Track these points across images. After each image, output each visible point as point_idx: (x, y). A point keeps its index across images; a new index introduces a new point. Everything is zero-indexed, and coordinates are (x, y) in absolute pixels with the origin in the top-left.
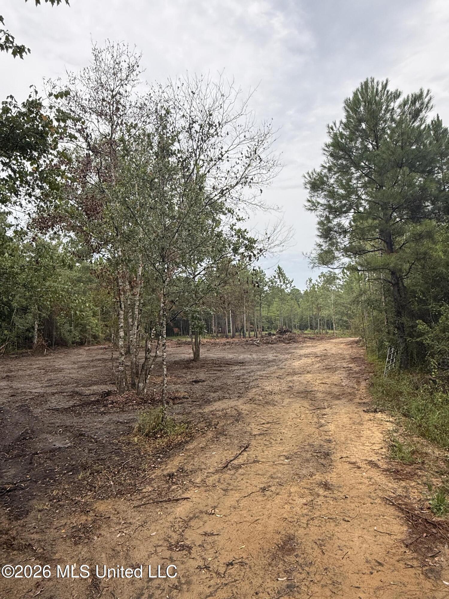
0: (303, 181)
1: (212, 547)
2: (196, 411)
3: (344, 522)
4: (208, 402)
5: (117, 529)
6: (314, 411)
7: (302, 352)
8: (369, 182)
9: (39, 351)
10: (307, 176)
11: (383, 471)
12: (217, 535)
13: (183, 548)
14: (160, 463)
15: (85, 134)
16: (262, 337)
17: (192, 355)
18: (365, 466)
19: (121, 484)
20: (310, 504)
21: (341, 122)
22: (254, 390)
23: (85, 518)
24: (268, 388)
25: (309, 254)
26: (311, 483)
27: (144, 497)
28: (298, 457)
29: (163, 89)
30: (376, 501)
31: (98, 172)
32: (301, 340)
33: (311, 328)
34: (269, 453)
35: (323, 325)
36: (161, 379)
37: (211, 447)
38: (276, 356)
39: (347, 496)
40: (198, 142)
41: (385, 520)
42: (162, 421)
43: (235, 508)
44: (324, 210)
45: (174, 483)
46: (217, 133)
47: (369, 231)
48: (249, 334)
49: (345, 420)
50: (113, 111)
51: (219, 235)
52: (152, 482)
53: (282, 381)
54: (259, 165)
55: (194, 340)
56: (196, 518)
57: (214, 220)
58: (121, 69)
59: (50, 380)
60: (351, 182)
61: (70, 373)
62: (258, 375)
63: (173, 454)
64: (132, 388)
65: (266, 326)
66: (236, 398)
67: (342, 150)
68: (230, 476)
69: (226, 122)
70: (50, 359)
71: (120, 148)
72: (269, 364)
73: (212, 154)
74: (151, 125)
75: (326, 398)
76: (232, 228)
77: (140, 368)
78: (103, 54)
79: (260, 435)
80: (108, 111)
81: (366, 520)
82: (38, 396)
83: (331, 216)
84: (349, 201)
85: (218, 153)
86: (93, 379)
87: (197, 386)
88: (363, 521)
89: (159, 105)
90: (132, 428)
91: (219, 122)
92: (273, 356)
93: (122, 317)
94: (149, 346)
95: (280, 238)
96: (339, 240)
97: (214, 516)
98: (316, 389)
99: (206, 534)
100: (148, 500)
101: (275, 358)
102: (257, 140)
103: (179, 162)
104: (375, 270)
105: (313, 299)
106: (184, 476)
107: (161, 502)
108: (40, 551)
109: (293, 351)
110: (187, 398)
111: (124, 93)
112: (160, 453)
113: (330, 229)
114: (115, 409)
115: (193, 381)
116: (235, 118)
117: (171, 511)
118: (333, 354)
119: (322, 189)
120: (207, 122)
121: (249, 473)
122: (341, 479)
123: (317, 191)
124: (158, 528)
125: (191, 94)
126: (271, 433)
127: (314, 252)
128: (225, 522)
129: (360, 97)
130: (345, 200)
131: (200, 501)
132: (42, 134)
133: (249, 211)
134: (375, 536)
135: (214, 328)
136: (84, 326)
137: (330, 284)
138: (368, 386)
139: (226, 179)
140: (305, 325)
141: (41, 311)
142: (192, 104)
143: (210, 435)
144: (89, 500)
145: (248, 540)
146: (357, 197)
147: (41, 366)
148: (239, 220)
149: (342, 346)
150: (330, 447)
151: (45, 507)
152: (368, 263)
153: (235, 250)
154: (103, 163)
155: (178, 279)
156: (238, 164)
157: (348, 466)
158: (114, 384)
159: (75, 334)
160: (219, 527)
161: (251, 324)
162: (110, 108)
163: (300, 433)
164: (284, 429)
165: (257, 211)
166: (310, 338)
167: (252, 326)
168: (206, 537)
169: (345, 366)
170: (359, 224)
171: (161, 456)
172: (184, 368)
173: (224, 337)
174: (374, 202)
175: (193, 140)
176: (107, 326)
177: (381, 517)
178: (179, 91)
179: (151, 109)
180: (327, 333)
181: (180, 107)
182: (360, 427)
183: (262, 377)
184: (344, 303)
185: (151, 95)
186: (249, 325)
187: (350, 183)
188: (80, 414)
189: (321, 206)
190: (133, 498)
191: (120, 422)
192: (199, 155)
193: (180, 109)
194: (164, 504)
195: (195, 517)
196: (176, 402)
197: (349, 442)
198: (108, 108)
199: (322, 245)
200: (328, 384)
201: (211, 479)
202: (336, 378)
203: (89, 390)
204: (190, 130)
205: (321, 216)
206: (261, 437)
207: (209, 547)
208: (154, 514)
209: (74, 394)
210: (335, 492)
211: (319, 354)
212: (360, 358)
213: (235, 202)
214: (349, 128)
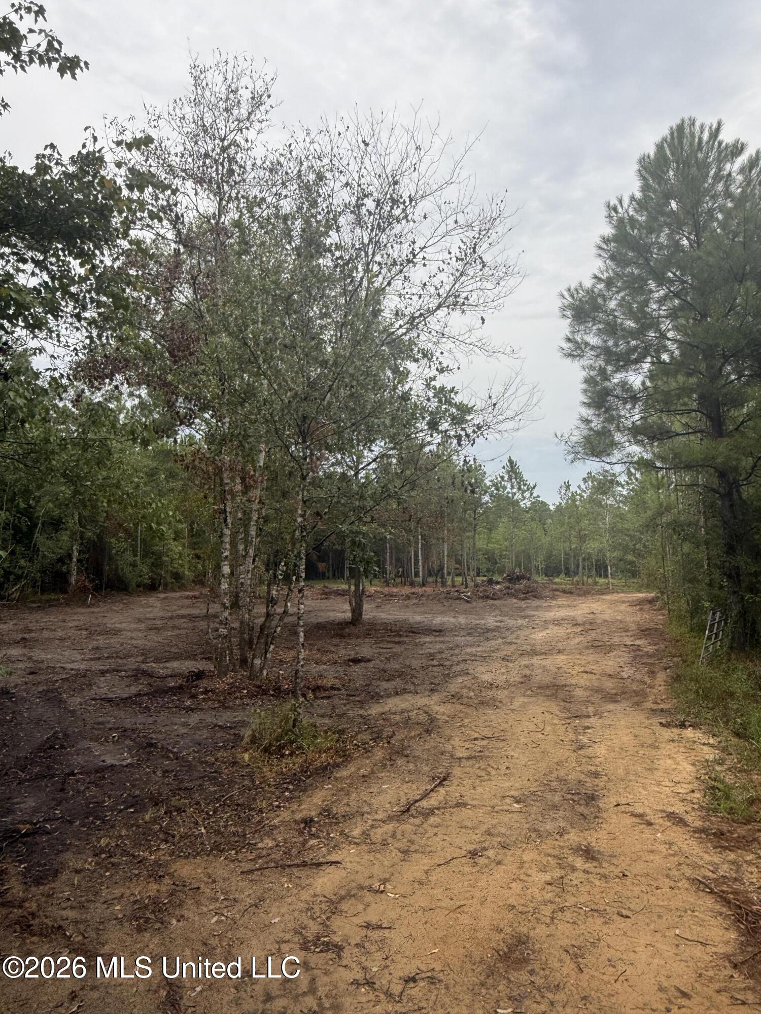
0: (559, 303)
1: (380, 949)
2: (354, 712)
3: (619, 918)
4: (376, 697)
5: (211, 908)
6: (568, 721)
7: (550, 615)
8: (681, 308)
9: (79, 597)
10: (566, 294)
11: (694, 832)
12: (389, 928)
13: (328, 947)
14: (288, 800)
15: (173, 215)
16: (476, 586)
17: (350, 615)
18: (661, 821)
19: (218, 833)
20: (559, 884)
21: (632, 198)
22: (460, 680)
23: (155, 887)
24: (486, 677)
25: (566, 436)
26: (561, 847)
27: (260, 857)
28: (537, 801)
29: (312, 136)
30: (680, 885)
31: (194, 282)
32: (547, 594)
33: (566, 574)
34: (485, 791)
35: (589, 569)
36: (293, 653)
37: (380, 775)
38: (501, 622)
39: (626, 873)
40: (372, 230)
41: (696, 919)
42: (294, 726)
43: (421, 883)
44: (597, 356)
45: (313, 836)
46: (407, 216)
47: (679, 397)
48: (453, 581)
49: (625, 739)
50: (223, 175)
51: (405, 397)
52: (275, 832)
53: (511, 665)
54: (481, 273)
55: (353, 588)
56: (351, 896)
57: (396, 371)
58: (239, 102)
59: (97, 648)
60: (647, 306)
61: (132, 638)
62: (467, 654)
63: (312, 785)
64: (241, 666)
65: (484, 567)
66: (427, 693)
67: (633, 249)
68: (414, 829)
69: (423, 197)
70: (98, 613)
71: (233, 241)
72: (489, 635)
73: (396, 253)
74: (288, 199)
75: (592, 699)
76: (428, 385)
77: (256, 634)
78: (209, 75)
79: (468, 758)
80: (214, 175)
81: (660, 917)
82: (77, 675)
83: (609, 368)
84: (643, 342)
85: (406, 250)
86: (173, 650)
87: (357, 669)
88: (655, 918)
89: (305, 164)
90: (239, 737)
91: (410, 197)
92: (497, 621)
93: (227, 539)
94: (274, 592)
95: (515, 407)
96: (622, 413)
97: (383, 896)
98: (573, 682)
99: (368, 926)
100: (267, 863)
101: (499, 624)
102: (477, 229)
103: (336, 266)
104: (688, 467)
105: (572, 520)
106: (331, 824)
107: (289, 866)
108: (77, 939)
109: (532, 613)
110: (339, 689)
111: (243, 142)
112: (288, 783)
113: (607, 392)
114: (210, 703)
115: (349, 660)
116: (440, 188)
117: (307, 883)
118: (606, 621)
119: (594, 319)
120: (388, 196)
121: (448, 823)
122: (615, 842)
123: (585, 322)
124: (283, 910)
125: (362, 146)
126: (488, 757)
127: (575, 432)
128: (403, 907)
129: (668, 152)
130: (637, 339)
131: (358, 868)
132: (103, 211)
133: (458, 355)
134: (677, 946)
135: (389, 568)
136: (159, 556)
137: (604, 493)
138: (669, 680)
139: (420, 298)
140: (555, 568)
141: (84, 527)
142: (362, 164)
143: (379, 754)
144: (162, 858)
145: (444, 940)
146: (657, 335)
147: (81, 623)
148: (441, 371)
149: (623, 607)
150: (597, 785)
151: (87, 866)
152: (676, 455)
153: (433, 426)
154: (203, 267)
155: (329, 476)
156: (441, 270)
157: (629, 820)
158: (209, 659)
159: (141, 571)
160: (393, 915)
161: (458, 562)
162: (217, 170)
163: (542, 758)
164: (513, 750)
165: (474, 356)
166: (564, 591)
167: (457, 566)
168: (369, 932)
169: (627, 643)
170: (660, 383)
171: (291, 787)
172: (333, 636)
173: (408, 583)
174: (689, 344)
175: (362, 227)
176: (198, 557)
177: (689, 912)
178: (340, 141)
179: (289, 171)
180: (596, 583)
181: (341, 168)
182: (654, 752)
183: (474, 658)
184: (628, 530)
185: (292, 147)
186: (453, 564)
187: (646, 309)
188: (147, 709)
189: (592, 349)
190: (240, 857)
191: (219, 726)
192: (374, 254)
193: (341, 172)
194: (295, 870)
195: (349, 895)
196: (318, 694)
197: (632, 777)
198: (214, 169)
199: (591, 421)
200: (595, 674)
201: (379, 831)
202: (610, 663)
203: (164, 668)
204: (359, 209)
205: (591, 368)
206: (471, 762)
207: (373, 948)
208: (277, 887)
209: (139, 674)
210: (605, 865)
211: (580, 619)
212: (656, 630)
213: (435, 339)
214: (647, 210)
